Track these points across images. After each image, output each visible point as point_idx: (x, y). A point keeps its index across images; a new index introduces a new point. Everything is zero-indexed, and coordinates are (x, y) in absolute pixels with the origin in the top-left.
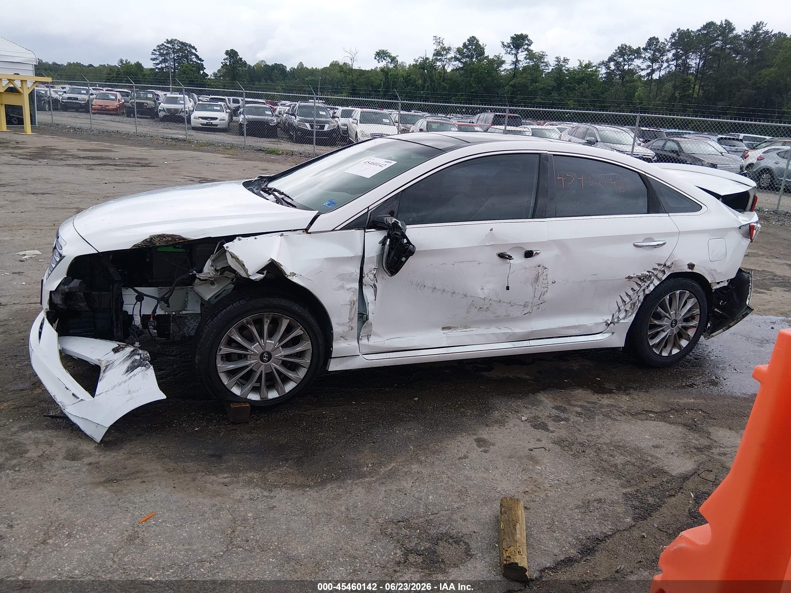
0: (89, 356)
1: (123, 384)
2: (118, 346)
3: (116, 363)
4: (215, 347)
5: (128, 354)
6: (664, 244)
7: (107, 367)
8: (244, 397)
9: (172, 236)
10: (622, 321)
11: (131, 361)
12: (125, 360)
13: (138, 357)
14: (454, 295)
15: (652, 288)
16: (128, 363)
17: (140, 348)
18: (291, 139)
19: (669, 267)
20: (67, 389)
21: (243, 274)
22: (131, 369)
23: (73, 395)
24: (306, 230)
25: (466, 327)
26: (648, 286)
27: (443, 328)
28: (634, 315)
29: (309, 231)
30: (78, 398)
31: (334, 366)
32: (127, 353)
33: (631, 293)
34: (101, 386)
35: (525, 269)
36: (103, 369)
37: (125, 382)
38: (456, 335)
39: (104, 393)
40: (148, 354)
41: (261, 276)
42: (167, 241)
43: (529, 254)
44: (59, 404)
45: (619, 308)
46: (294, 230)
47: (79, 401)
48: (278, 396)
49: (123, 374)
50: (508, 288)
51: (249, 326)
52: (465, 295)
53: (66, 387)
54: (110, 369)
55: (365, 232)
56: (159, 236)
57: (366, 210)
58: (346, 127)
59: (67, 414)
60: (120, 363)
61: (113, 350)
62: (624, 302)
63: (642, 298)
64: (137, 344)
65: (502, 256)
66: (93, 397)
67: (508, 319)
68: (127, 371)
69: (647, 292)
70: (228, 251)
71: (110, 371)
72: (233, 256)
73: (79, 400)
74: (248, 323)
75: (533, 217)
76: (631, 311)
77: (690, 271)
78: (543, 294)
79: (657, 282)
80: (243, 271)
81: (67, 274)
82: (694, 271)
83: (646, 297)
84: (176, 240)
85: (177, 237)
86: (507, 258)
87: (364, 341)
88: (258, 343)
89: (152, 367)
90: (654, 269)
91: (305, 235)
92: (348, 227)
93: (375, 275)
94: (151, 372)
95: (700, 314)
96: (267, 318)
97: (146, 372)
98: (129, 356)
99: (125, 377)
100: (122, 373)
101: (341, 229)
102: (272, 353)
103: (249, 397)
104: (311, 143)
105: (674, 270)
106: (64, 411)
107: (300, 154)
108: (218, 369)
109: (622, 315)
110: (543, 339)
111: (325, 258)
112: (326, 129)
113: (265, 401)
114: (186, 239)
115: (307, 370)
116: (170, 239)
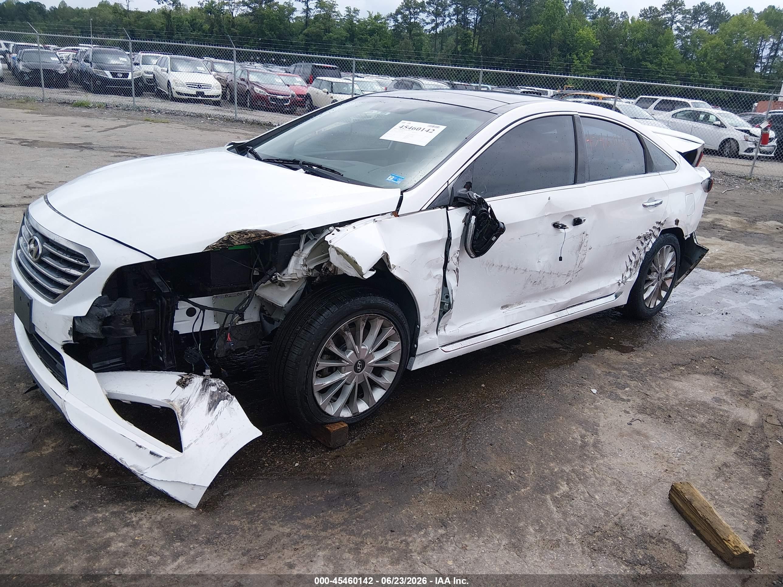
0: (151, 398)
1: (211, 427)
2: (180, 378)
3: (193, 401)
4: (312, 363)
5: (201, 387)
6: (661, 203)
7: (183, 408)
8: (337, 416)
9: (257, 232)
10: (629, 280)
11: (209, 395)
12: (201, 395)
13: (214, 389)
14: (516, 271)
15: (650, 246)
16: (206, 400)
17: (212, 376)
18: (87, 89)
19: (662, 224)
20: (140, 447)
21: (352, 272)
22: (213, 405)
23: (152, 453)
24: (396, 214)
25: (520, 303)
26: (648, 244)
27: (502, 307)
28: (638, 273)
29: (399, 214)
30: (161, 457)
31: (417, 364)
32: (198, 386)
33: (636, 252)
34: (186, 436)
35: (574, 237)
36: (178, 412)
37: (212, 423)
38: (513, 313)
39: (194, 444)
40: (223, 383)
42: (250, 238)
43: (577, 222)
44: (131, 468)
45: (627, 267)
46: (383, 214)
47: (163, 460)
48: (368, 408)
49: (206, 415)
50: (561, 259)
51: (346, 332)
52: (525, 270)
53: (137, 445)
54: (188, 410)
55: (447, 210)
56: (239, 232)
57: (446, 185)
58: (152, 75)
59: (147, 480)
60: (196, 401)
61: (178, 383)
62: (631, 261)
63: (643, 256)
64: (208, 372)
65: (556, 226)
66: (181, 451)
67: (555, 289)
68: (210, 409)
69: (647, 250)
70: (333, 247)
71: (190, 413)
72: (339, 252)
73: (162, 458)
74: (345, 330)
75: (575, 183)
76: (634, 269)
77: (676, 226)
78: (582, 261)
79: (654, 240)
80: (354, 270)
81: (103, 293)
82: (679, 226)
83: (647, 254)
84: (260, 236)
85: (263, 232)
86: (561, 228)
87: (441, 332)
88: (352, 352)
89: (235, 398)
90: (654, 227)
91: (394, 218)
92: (432, 207)
93: (458, 258)
94: (236, 404)
95: (676, 266)
96: (364, 320)
97: (231, 406)
98: (203, 389)
99: (210, 418)
100: (205, 413)
101: (427, 209)
102: (366, 361)
103: (341, 415)
104: (130, 95)
105: (666, 227)
106: (141, 477)
107: (117, 106)
108: (314, 388)
109: (628, 274)
110: (575, 306)
111: (419, 244)
113: (357, 415)
114: (274, 235)
115: (395, 373)
116: (253, 235)
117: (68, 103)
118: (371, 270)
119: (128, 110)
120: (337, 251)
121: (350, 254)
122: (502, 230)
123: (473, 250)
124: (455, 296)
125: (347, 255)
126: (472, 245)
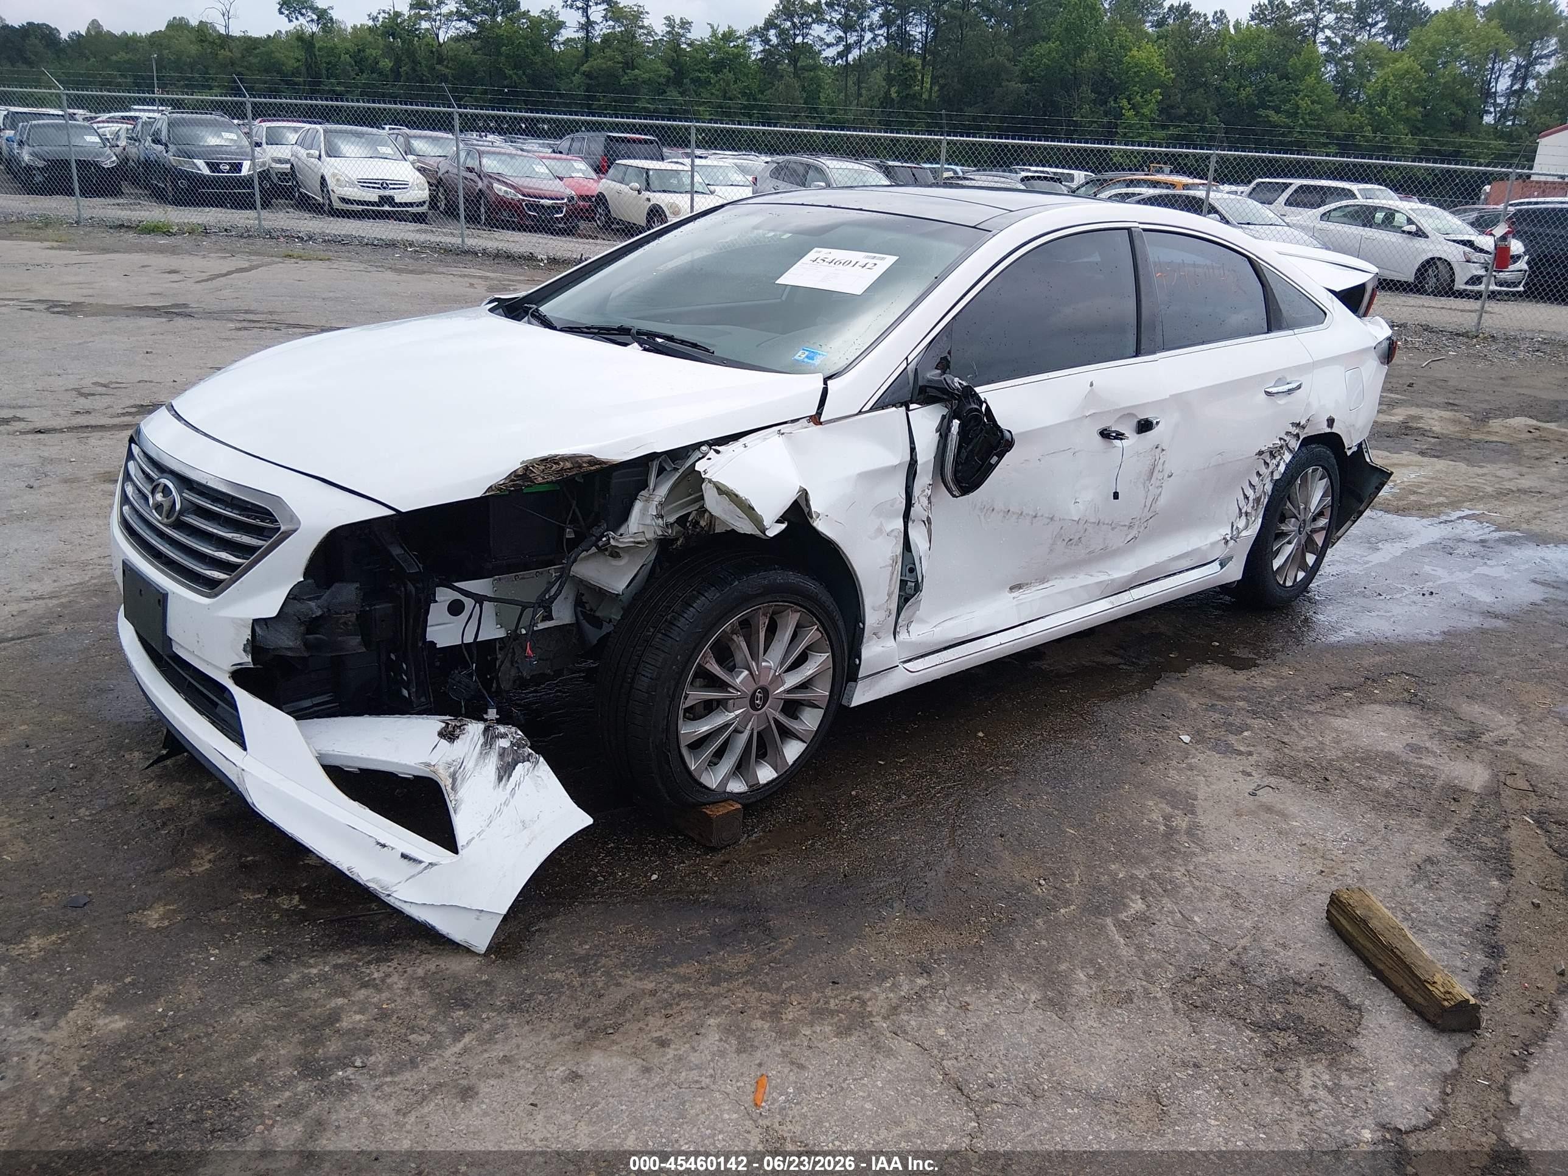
0: (396, 761)
1: (505, 809)
2: (444, 725)
3: (469, 764)
4: (675, 696)
5: (482, 740)
6: (1299, 387)
7: (453, 776)
8: (720, 790)
9: (572, 458)
10: (1244, 534)
11: (497, 754)
12: (483, 755)
13: (504, 743)
14: (1035, 520)
15: (1282, 468)
16: (492, 763)
17: (499, 722)
18: (160, 196)
19: (1304, 427)
20: (384, 846)
21: (745, 527)
22: (505, 771)
23: (404, 856)
24: (816, 419)
25: (1043, 581)
26: (1278, 466)
27: (1012, 589)
28: (1260, 520)
29: (822, 420)
30: (421, 862)
31: (862, 695)
32: (476, 738)
33: (1255, 480)
34: (462, 824)
35: (1138, 454)
36: (445, 783)
37: (506, 803)
38: (1032, 598)
39: (477, 838)
40: (520, 732)
41: (783, 526)
42: (562, 469)
43: (1145, 426)
44: (369, 884)
45: (1240, 510)
46: (793, 421)
47: (426, 868)
48: (775, 775)
49: (494, 788)
50: (1116, 496)
51: (735, 637)
52: (1052, 519)
53: (378, 843)
54: (463, 780)
55: (908, 409)
56: (544, 460)
57: (904, 365)
58: (289, 166)
59: (397, 904)
60: (476, 765)
61: (441, 734)
62: (1246, 498)
63: (1269, 487)
64: (492, 714)
65: (1105, 434)
66: (455, 851)
67: (1107, 554)
68: (500, 779)
69: (1277, 476)
70: (710, 481)
71: (466, 785)
72: (721, 490)
73: (423, 865)
74: (733, 632)
75: (1138, 353)
76: (1253, 513)
77: (1328, 430)
78: (1155, 500)
79: (1288, 457)
80: (748, 521)
81: (306, 574)
82: (1334, 430)
83: (1276, 484)
84: (580, 467)
85: (585, 459)
86: (1116, 438)
87: (903, 636)
88: (746, 672)
89: (542, 759)
90: (1288, 433)
91: (814, 428)
92: (881, 404)
93: (929, 498)
94: (544, 769)
95: (1332, 506)
96: (765, 615)
97: (536, 773)
98: (485, 743)
99: (502, 793)
100: (492, 785)
101: (872, 410)
102: (770, 688)
103: (728, 790)
104: (253, 207)
105: (1310, 431)
106: (386, 899)
107: (226, 230)
108: (681, 738)
109: (1241, 523)
110: (1146, 583)
111: (860, 475)
112: (245, 171)
113: (756, 788)
114: (605, 463)
115: (823, 711)
116: (568, 465)
117: (128, 227)
118: (778, 521)
119: (249, 236)
120: (718, 489)
121: (742, 494)
122: (1009, 444)
123: (957, 481)
124: (925, 567)
125: (737, 496)
126: (955, 472)
